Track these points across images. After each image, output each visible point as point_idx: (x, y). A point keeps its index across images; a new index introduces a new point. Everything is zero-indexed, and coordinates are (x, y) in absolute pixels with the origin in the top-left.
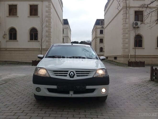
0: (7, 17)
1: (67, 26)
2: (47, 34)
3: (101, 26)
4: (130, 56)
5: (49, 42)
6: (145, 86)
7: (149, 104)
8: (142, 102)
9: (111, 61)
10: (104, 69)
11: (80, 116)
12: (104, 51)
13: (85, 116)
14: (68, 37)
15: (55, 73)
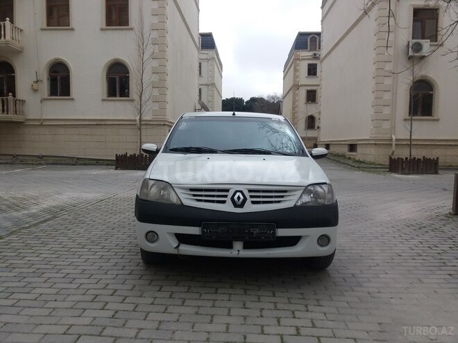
0: (42, 30)
1: (210, 53)
2: (155, 78)
3: (311, 53)
4: (394, 143)
5: (160, 101)
6: (436, 229)
7: (445, 279)
8: (426, 272)
9: (340, 156)
10: (325, 183)
11: (260, 305)
12: (318, 128)
13: (276, 307)
14: (213, 84)
15: (194, 195)
